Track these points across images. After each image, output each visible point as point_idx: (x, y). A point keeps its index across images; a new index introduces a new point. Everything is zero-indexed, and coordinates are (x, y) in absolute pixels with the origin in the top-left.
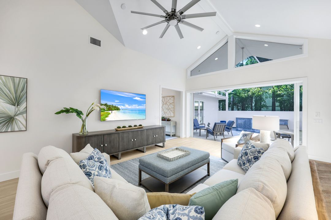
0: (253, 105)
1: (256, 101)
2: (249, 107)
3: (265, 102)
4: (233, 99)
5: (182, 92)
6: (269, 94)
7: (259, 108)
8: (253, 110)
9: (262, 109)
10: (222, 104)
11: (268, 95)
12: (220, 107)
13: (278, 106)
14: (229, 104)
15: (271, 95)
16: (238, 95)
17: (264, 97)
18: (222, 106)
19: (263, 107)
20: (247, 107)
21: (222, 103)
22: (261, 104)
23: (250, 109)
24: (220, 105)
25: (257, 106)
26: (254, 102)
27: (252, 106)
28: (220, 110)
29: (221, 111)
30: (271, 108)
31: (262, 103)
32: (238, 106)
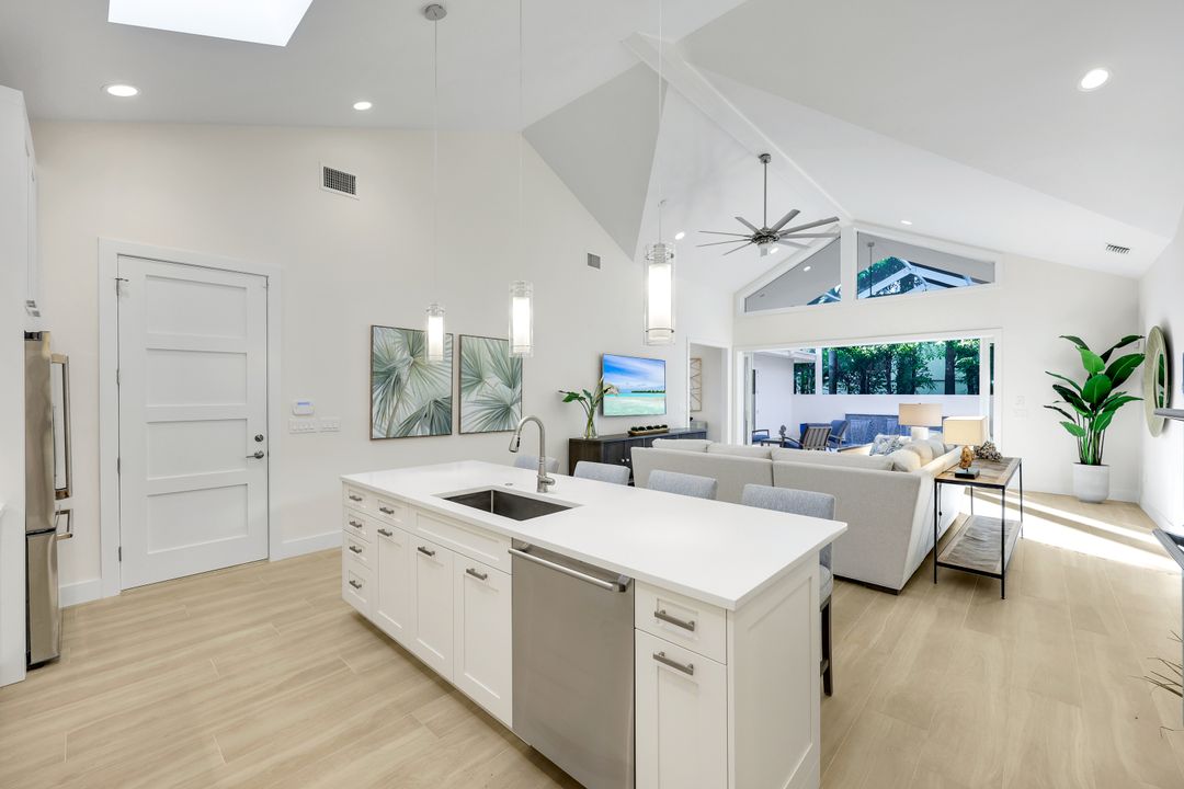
0: (893, 376)
1: (901, 367)
2: (880, 383)
3: (926, 369)
4: (835, 360)
5: (726, 350)
6: (938, 346)
7: (908, 385)
8: (891, 393)
9: (917, 389)
11: (934, 349)
12: (796, 384)
13: (961, 381)
14: (825, 374)
15: (944, 350)
17: (923, 355)
19: (919, 385)
20: (878, 383)
22: (914, 375)
23: (885, 389)
24: (797, 378)
25: (904, 382)
26: (894, 368)
27: (889, 381)
28: (795, 393)
29: (799, 396)
30: (942, 386)
31: (919, 373)
32: (848, 381)
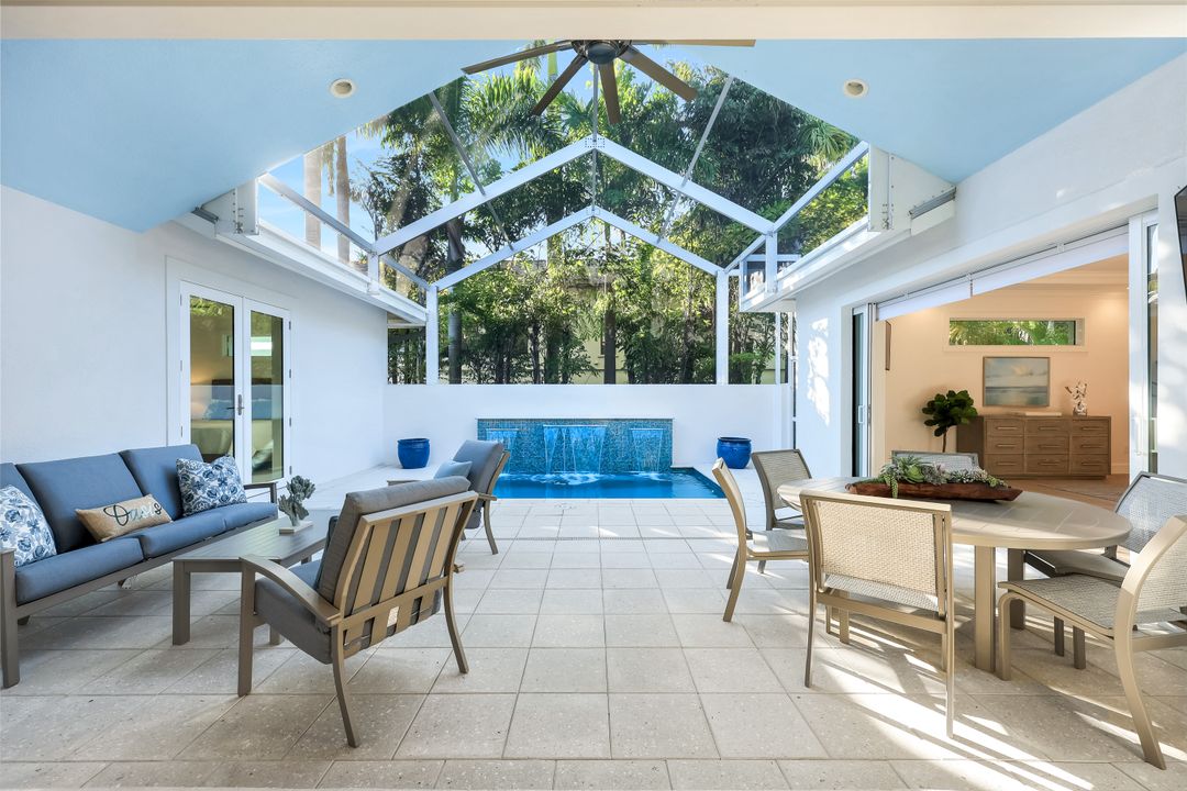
0: (541, 357)
2: (524, 368)
3: (582, 349)
4: (458, 328)
8: (540, 382)
10: (406, 354)
12: (395, 365)
14: (442, 352)
16: (480, 312)
17: (577, 329)
18: (407, 362)
19: (575, 371)
20: (520, 370)
21: (407, 349)
22: (568, 357)
23: (531, 377)
24: (395, 358)
27: (536, 365)
28: (395, 382)
29: (401, 387)
30: (601, 372)
31: (574, 354)
32: (478, 364)
